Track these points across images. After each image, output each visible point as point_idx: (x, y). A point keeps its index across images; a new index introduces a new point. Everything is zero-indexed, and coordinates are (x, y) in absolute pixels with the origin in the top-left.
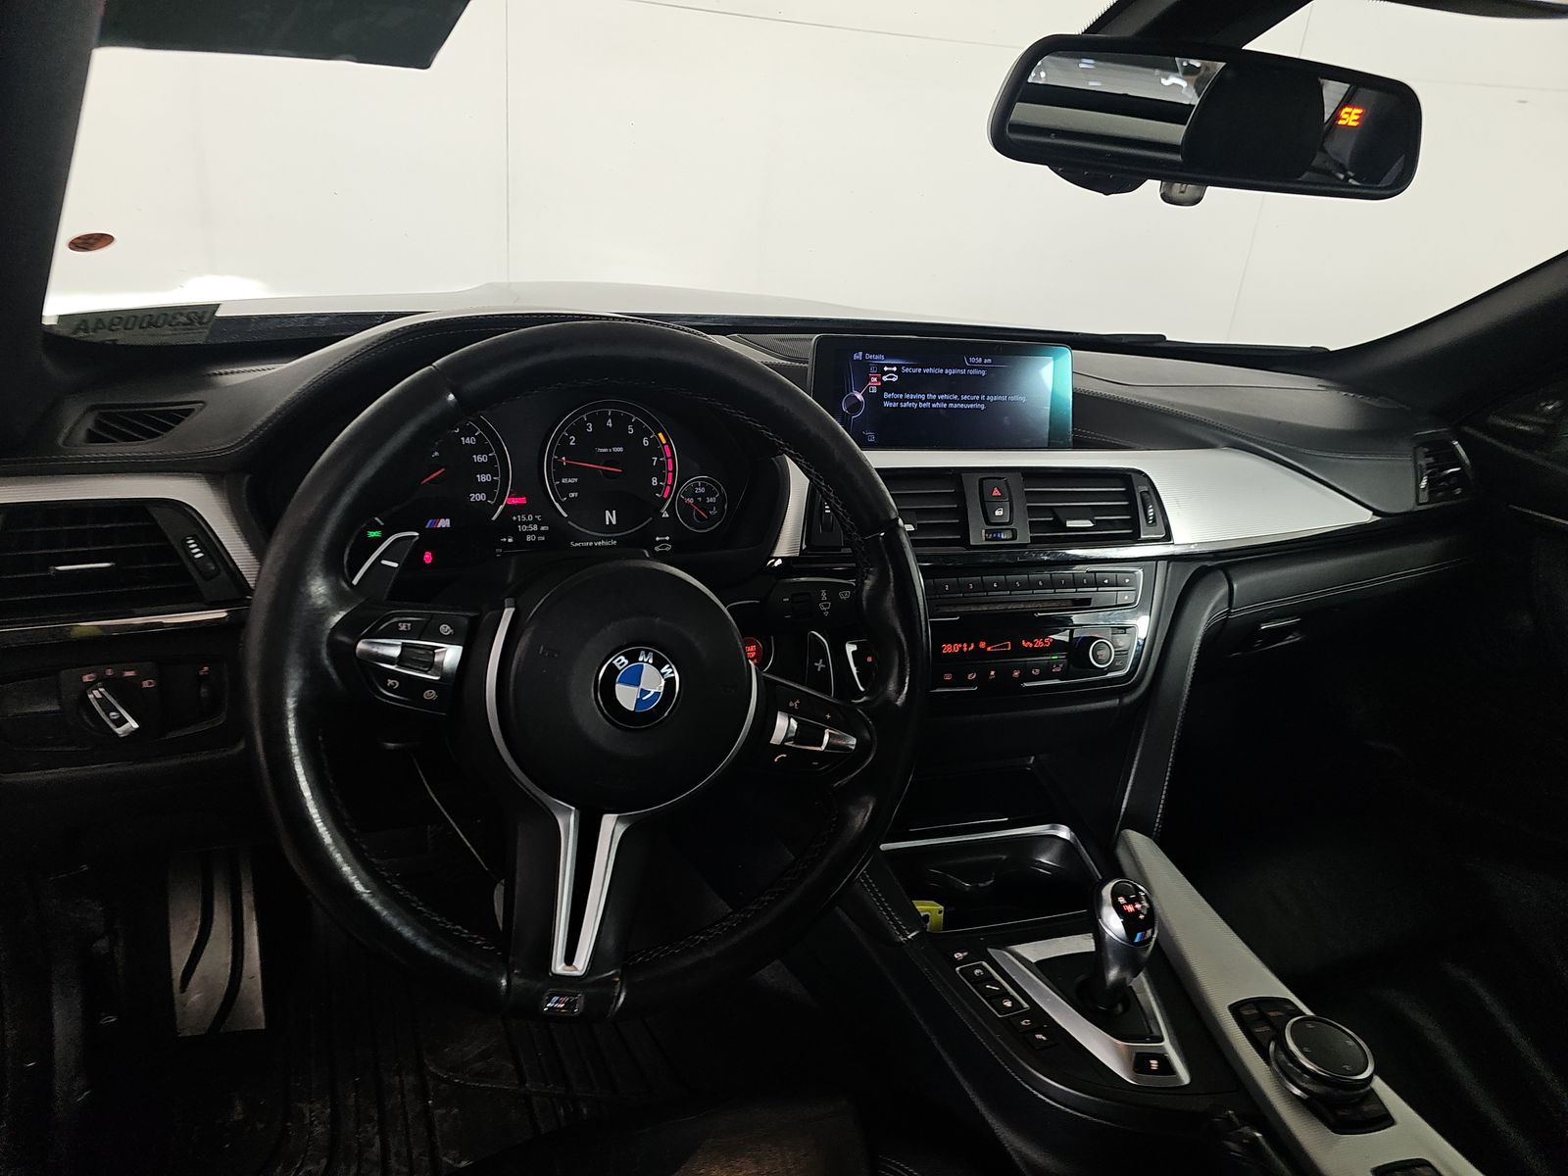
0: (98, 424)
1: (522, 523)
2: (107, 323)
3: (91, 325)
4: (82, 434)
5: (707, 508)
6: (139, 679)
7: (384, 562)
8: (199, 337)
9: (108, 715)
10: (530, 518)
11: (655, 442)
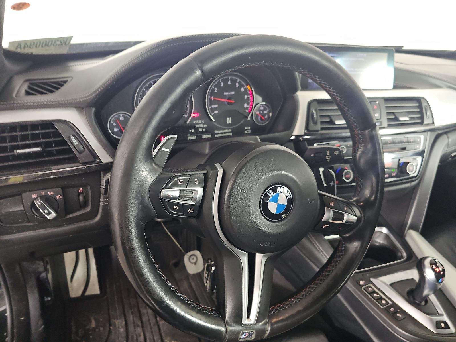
0: (29, 88)
1: (197, 124)
2: (29, 45)
3: (22, 46)
4: (23, 92)
5: (264, 115)
6: (55, 195)
7: (163, 149)
8: (64, 51)
9: (44, 212)
10: (200, 122)
11: (246, 90)
